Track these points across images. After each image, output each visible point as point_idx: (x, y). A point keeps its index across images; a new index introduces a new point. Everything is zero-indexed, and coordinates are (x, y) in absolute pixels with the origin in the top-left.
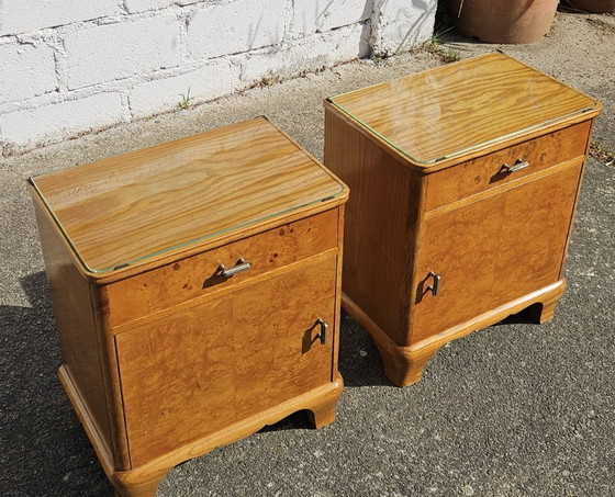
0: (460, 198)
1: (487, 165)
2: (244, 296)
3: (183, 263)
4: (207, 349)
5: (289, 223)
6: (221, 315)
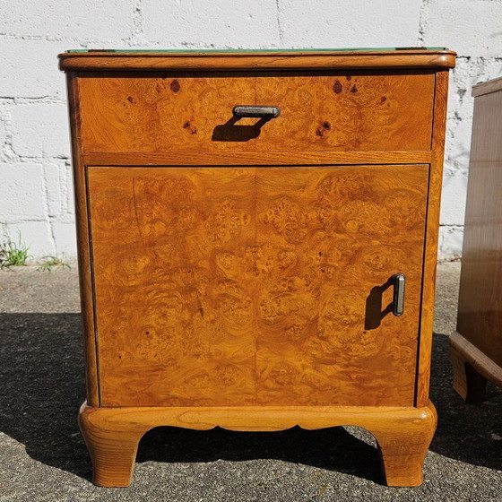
2: (274, 181)
3: (186, 82)
4: (217, 252)
5: (350, 71)
6: (239, 199)
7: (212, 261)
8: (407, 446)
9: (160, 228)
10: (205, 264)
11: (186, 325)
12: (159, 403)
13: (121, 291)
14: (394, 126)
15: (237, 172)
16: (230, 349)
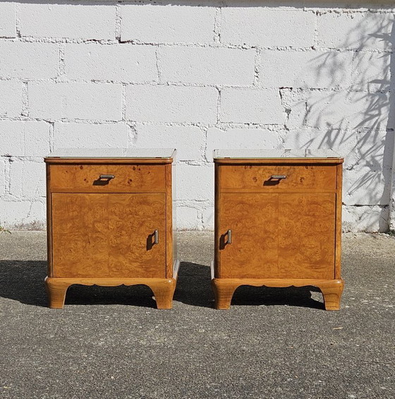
0: (244, 187)
1: (261, 172)
2: (114, 198)
3: (85, 167)
4: (95, 221)
5: (138, 164)
6: (102, 204)
7: (93, 224)
8: (163, 292)
9: (75, 213)
10: (91, 226)
11: (84, 247)
12: (74, 276)
13: (62, 235)
14: (153, 181)
15: (102, 195)
16: (99, 257)
